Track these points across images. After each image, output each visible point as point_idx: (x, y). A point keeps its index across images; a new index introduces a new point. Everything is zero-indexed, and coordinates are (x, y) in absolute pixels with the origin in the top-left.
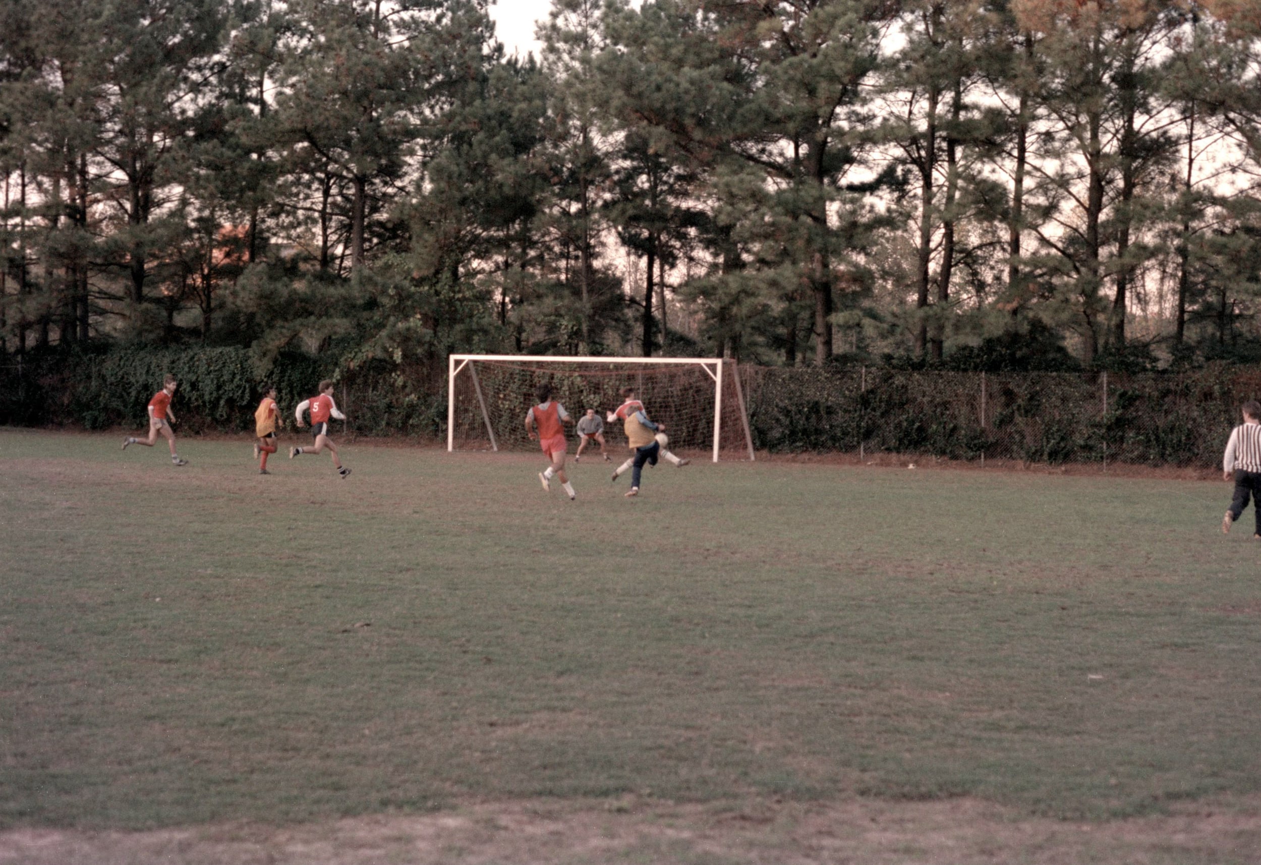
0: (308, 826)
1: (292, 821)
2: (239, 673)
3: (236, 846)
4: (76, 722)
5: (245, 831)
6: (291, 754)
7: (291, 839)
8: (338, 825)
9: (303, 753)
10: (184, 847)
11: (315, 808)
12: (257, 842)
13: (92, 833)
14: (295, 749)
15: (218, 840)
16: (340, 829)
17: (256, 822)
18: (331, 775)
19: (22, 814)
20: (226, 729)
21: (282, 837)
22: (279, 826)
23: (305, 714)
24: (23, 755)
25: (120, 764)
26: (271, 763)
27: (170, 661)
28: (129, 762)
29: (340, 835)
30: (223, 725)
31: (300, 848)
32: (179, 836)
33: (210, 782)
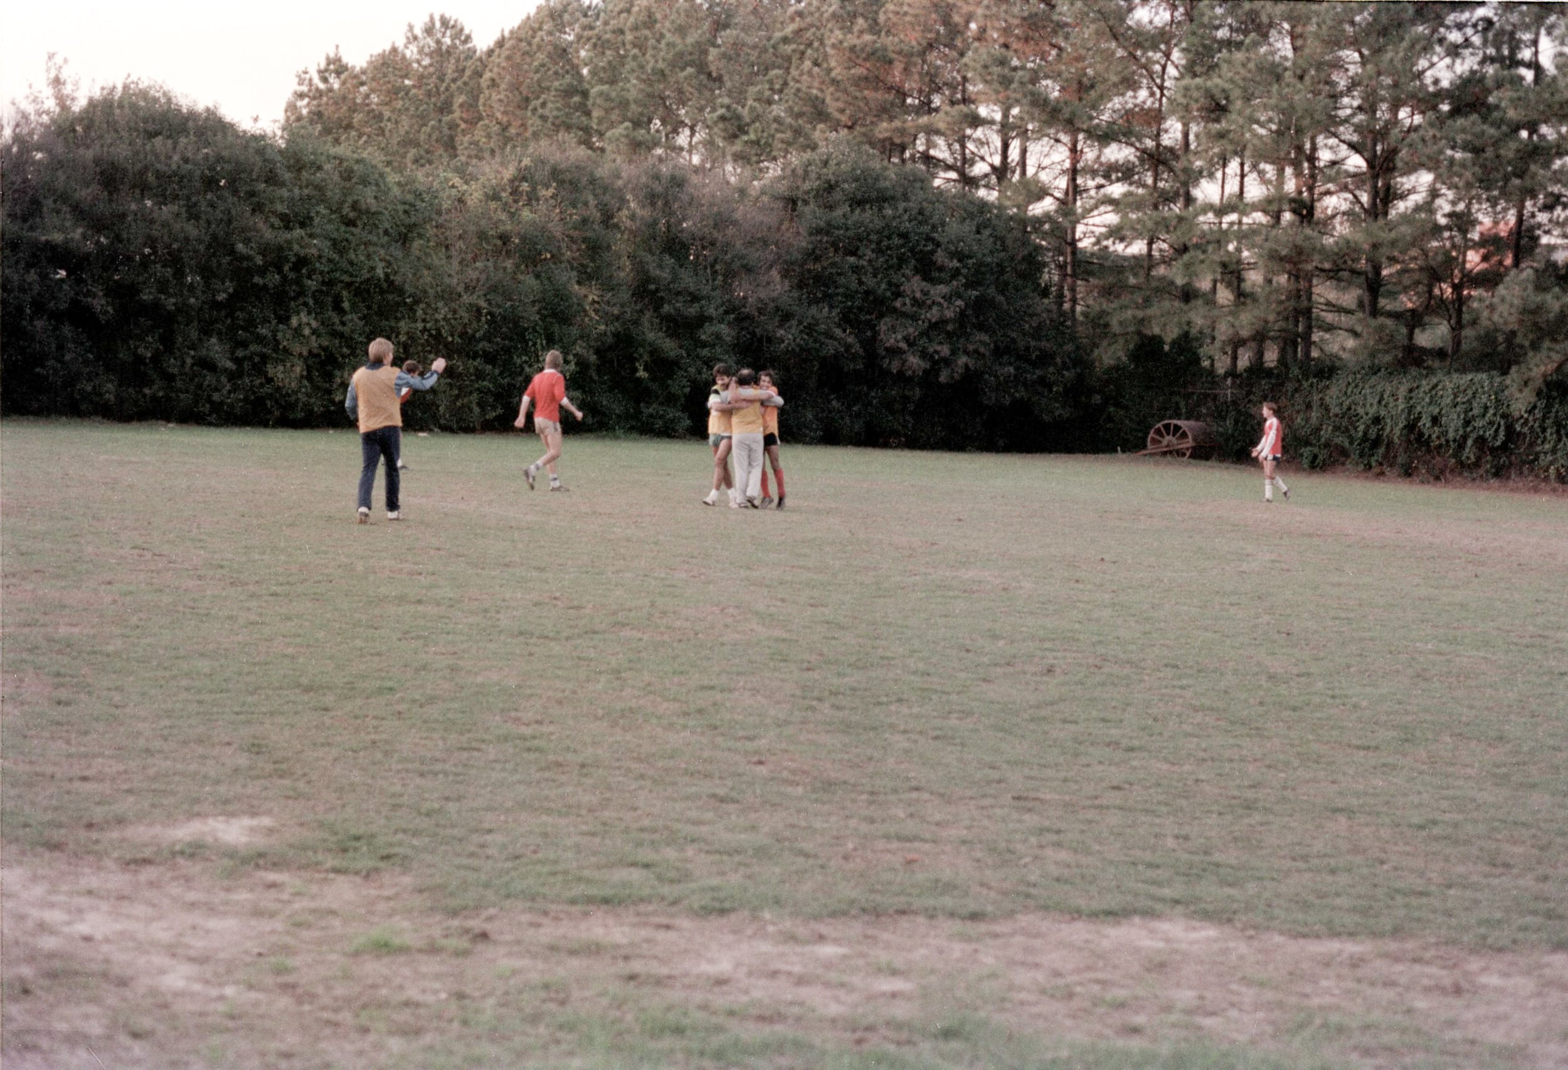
0: (1509, 957)
1: (1490, 947)
2: (1451, 769)
3: (1417, 968)
4: (1249, 806)
5: (1430, 954)
6: (1500, 870)
7: (1484, 970)
8: (1546, 959)
9: (1515, 871)
10: (1356, 963)
11: (1520, 936)
12: (1444, 967)
13: (1252, 932)
14: (1507, 866)
15: (1397, 959)
16: (1548, 965)
17: (1446, 943)
18: (1546, 900)
19: (1177, 902)
20: (1424, 833)
21: (1474, 964)
22: (1472, 951)
23: (1524, 824)
24: (1186, 838)
25: (1294, 859)
26: (1475, 878)
27: (1368, 748)
28: (1305, 858)
29: (1547, 971)
30: (1422, 827)
31: (1494, 980)
32: (1352, 948)
33: (1398, 891)
